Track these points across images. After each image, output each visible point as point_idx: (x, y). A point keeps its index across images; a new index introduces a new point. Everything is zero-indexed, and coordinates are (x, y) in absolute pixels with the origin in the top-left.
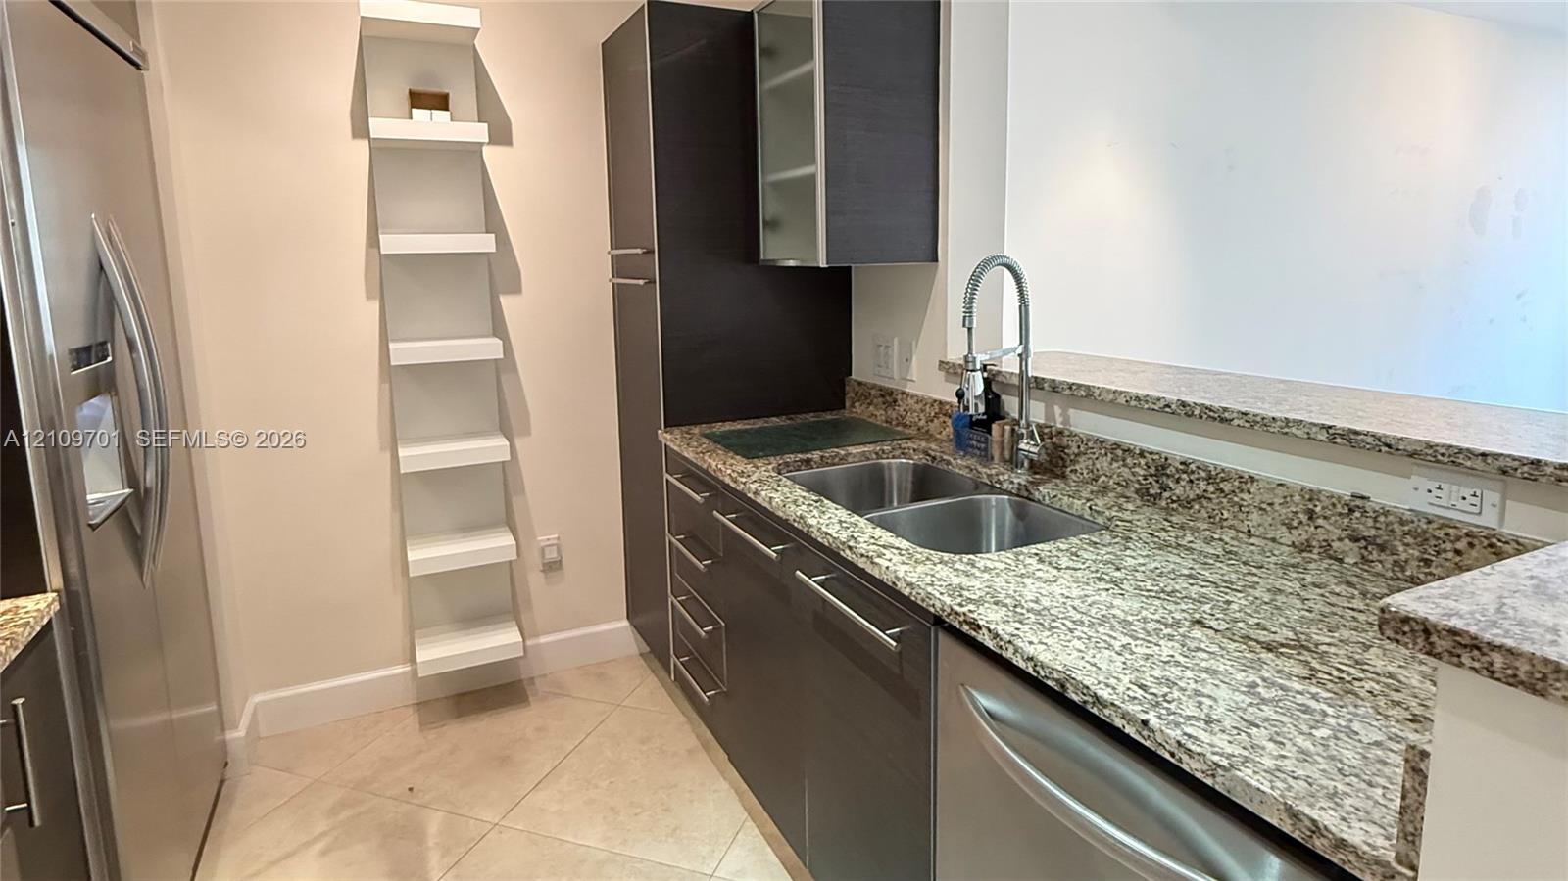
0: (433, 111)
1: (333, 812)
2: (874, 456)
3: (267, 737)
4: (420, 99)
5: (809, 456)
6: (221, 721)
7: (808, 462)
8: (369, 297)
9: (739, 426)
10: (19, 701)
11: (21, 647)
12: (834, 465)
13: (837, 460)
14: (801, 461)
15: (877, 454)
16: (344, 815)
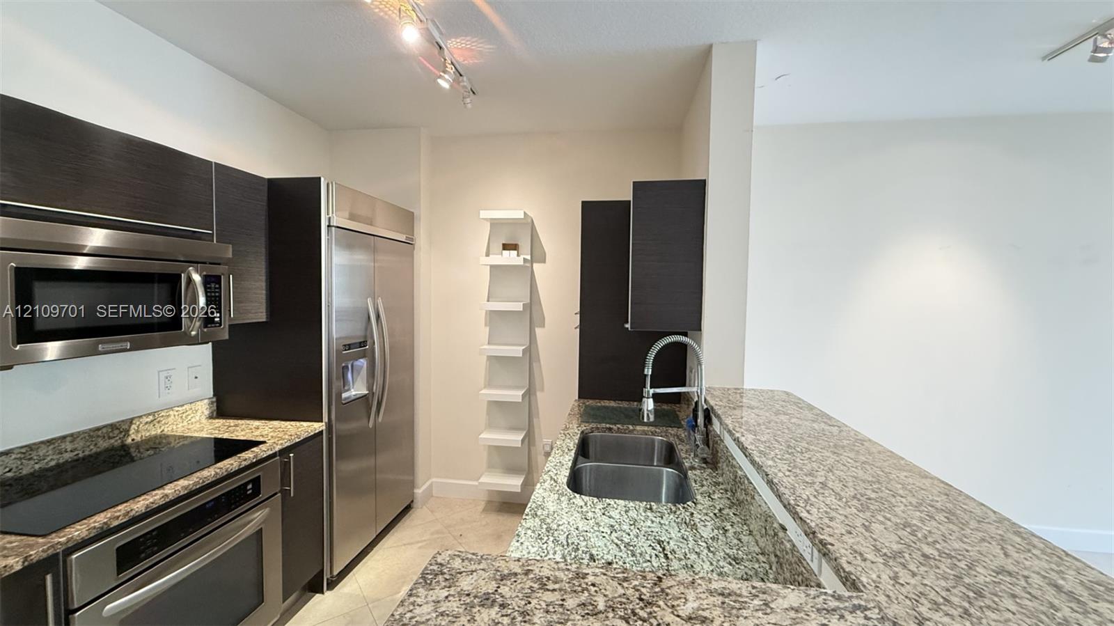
0: (511, 251)
1: (432, 534)
2: (650, 434)
3: (437, 497)
4: (506, 247)
5: (611, 426)
6: (412, 484)
7: (610, 429)
8: (486, 325)
9: (613, 404)
10: (291, 455)
11: (302, 438)
12: (625, 433)
13: (627, 431)
14: (607, 428)
15: (652, 432)
16: (436, 536)
